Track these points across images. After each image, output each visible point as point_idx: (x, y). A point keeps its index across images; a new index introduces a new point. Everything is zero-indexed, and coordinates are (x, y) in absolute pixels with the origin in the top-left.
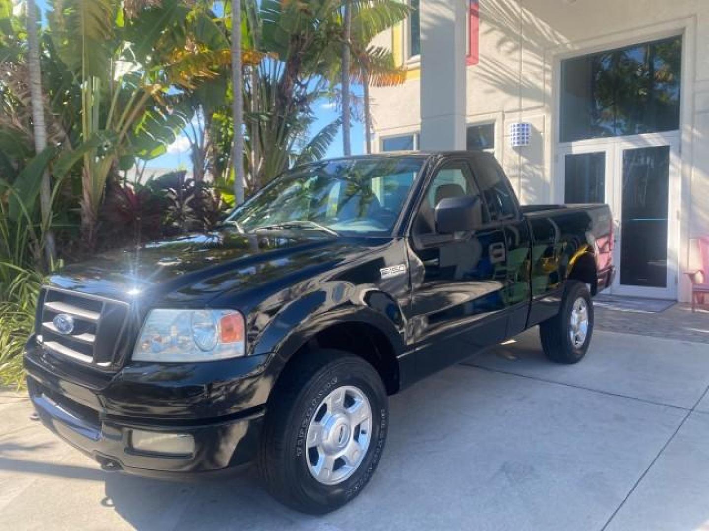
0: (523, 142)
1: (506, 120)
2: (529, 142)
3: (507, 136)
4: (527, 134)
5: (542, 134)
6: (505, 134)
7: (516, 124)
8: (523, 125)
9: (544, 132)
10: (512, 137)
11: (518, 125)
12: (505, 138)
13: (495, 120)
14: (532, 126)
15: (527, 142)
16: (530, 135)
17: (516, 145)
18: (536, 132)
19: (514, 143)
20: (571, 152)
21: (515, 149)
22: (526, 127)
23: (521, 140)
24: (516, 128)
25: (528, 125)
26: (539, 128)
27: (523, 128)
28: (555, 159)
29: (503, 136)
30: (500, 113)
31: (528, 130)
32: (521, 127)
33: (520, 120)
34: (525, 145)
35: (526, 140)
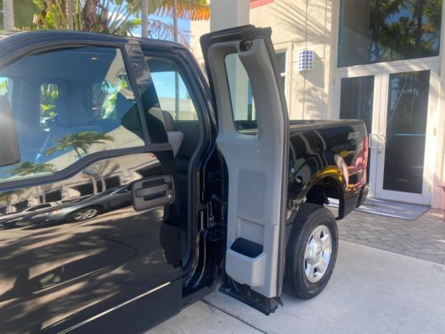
0: (307, 67)
1: (295, 49)
2: (312, 66)
3: (296, 62)
4: (311, 60)
5: (322, 60)
6: (294, 60)
7: (302, 52)
8: (308, 53)
9: (324, 58)
10: (299, 63)
11: (304, 53)
12: (294, 64)
13: (286, 49)
14: (315, 53)
15: (311, 67)
16: (313, 60)
17: (301, 69)
18: (318, 59)
19: (300, 68)
20: (347, 76)
21: (301, 73)
22: (309, 55)
23: (305, 66)
24: (302, 55)
25: (311, 53)
26: (320, 55)
27: (307, 55)
28: (333, 81)
29: (292, 62)
30: (291, 43)
31: (311, 57)
32: (305, 55)
33: (306, 49)
34: (309, 69)
35: (309, 66)
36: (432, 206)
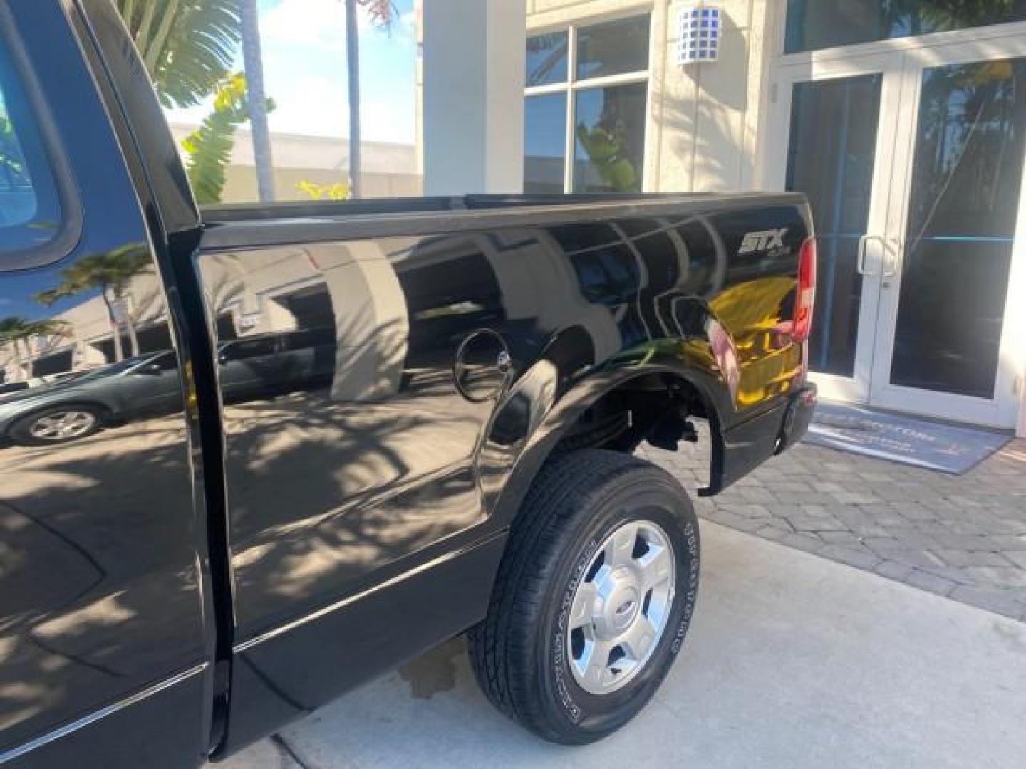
0: (703, 54)
1: (675, 4)
2: (717, 50)
3: (674, 41)
4: (714, 34)
5: (745, 33)
6: (669, 37)
7: (690, 10)
8: (705, 13)
9: (749, 28)
10: (682, 42)
11: (695, 14)
12: (669, 45)
13: (652, 6)
14: (724, 15)
15: (713, 54)
16: (720, 34)
17: (688, 60)
18: (732, 30)
19: (684, 56)
20: (809, 75)
21: (688, 69)
22: (710, 19)
23: (698, 49)
24: (690, 20)
25: (715, 14)
26: (740, 21)
27: (704, 19)
28: (770, 91)
29: (666, 42)
31: (714, 24)
32: (700, 19)
33: (702, 2)
34: (708, 59)
35: (708, 49)
36: (1017, 434)
